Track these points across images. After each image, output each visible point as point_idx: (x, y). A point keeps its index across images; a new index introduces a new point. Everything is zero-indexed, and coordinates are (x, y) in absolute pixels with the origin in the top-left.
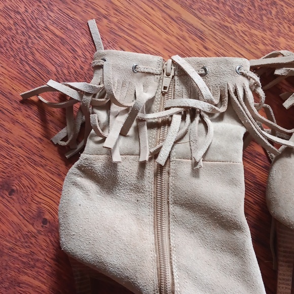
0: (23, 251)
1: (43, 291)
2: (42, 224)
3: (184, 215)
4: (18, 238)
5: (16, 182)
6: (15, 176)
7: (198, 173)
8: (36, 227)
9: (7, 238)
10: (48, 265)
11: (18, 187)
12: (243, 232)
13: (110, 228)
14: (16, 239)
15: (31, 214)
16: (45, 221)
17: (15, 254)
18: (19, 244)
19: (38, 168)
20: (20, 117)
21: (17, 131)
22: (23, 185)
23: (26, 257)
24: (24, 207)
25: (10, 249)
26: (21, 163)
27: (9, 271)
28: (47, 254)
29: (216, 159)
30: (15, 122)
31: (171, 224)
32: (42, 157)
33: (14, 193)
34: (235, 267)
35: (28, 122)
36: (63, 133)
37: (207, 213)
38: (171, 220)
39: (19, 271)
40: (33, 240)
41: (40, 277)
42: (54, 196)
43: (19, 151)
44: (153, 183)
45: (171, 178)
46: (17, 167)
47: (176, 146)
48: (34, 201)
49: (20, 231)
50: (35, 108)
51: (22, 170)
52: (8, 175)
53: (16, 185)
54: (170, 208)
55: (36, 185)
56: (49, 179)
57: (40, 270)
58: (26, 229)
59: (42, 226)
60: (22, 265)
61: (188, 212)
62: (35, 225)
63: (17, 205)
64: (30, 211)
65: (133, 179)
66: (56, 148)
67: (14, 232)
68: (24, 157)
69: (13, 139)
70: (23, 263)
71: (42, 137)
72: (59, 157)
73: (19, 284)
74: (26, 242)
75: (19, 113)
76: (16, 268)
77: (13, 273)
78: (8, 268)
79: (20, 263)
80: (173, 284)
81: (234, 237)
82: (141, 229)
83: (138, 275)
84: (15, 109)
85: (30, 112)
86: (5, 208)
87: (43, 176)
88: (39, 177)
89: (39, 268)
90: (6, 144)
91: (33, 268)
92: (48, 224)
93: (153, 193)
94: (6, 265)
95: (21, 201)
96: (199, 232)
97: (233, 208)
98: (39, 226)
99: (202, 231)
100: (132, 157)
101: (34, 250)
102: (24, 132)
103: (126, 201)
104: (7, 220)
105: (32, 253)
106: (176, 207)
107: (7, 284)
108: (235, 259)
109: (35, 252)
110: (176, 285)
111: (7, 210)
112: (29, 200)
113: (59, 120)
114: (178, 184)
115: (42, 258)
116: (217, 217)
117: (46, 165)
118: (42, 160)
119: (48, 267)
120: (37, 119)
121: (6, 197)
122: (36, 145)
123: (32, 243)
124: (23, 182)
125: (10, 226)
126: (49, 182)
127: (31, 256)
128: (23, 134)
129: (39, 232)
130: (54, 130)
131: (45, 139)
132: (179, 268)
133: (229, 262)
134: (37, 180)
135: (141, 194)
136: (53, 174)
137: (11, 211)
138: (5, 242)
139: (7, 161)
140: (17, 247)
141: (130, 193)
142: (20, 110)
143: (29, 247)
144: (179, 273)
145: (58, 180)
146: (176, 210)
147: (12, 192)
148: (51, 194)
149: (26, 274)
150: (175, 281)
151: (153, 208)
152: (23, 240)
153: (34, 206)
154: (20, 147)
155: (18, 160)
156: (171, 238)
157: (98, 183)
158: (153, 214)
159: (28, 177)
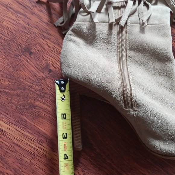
0: (37, 87)
1: (49, 111)
2: (48, 73)
3: (136, 55)
4: (34, 80)
5: (34, 48)
6: (33, 44)
7: (144, 31)
8: (45, 74)
9: (28, 80)
10: (52, 96)
11: (34, 51)
12: (172, 62)
13: (92, 61)
14: (33, 80)
15: (42, 66)
16: (50, 71)
17: (33, 89)
18: (35, 83)
19: (46, 40)
20: (36, 11)
21: (34, 19)
22: (38, 50)
23: (39, 91)
24: (38, 62)
25: (30, 86)
26: (36, 37)
27: (29, 99)
28: (51, 89)
29: (154, 23)
30: (33, 13)
31: (128, 61)
32: (49, 34)
33: (32, 54)
34: (167, 83)
35: (41, 14)
36: (61, 20)
37: (150, 53)
38: (128, 59)
39: (35, 99)
40: (43, 82)
41: (47, 103)
42: (55, 57)
43: (35, 30)
44: (117, 38)
45: (127, 35)
46: (34, 39)
47: (130, 18)
48: (44, 59)
49: (35, 76)
50: (45, 6)
51: (37, 41)
52: (29, 43)
53: (33, 50)
54: (127, 52)
55: (45, 50)
56: (52, 46)
57: (47, 99)
58: (39, 75)
59: (49, 74)
60: (36, 96)
61: (138, 54)
62: (44, 73)
63: (34, 61)
64: (41, 65)
65: (105, 36)
66: (57, 29)
67: (32, 76)
68: (38, 33)
69: (32, 23)
70: (37, 94)
71: (48, 23)
72: (58, 34)
73: (35, 107)
74: (39, 83)
75: (36, 9)
76: (33, 97)
77: (31, 100)
78: (28, 97)
79: (35, 95)
80: (131, 90)
81: (166, 66)
82: (110, 63)
83: (110, 85)
84: (33, 6)
85: (42, 8)
86: (27, 63)
87: (49, 45)
88: (47, 45)
89: (47, 98)
90: (27, 26)
91: (43, 97)
92: (52, 72)
93: (117, 44)
94: (27, 96)
95: (36, 59)
96: (145, 65)
97: (166, 48)
98: (47, 73)
99: (147, 64)
100: (105, 23)
101: (44, 87)
102: (38, 19)
103: (101, 49)
104: (28, 69)
105: (43, 89)
106: (131, 51)
107: (27, 107)
108: (167, 79)
109: (44, 88)
110: (133, 91)
111: (28, 64)
112: (41, 58)
113: (58, 13)
114: (132, 38)
115: (48, 92)
116: (156, 55)
117: (50, 39)
118: (49, 36)
119: (52, 97)
120: (46, 12)
121: (27, 56)
122: (45, 27)
123: (42, 83)
124: (37, 48)
125: (30, 73)
126: (53, 48)
127: (42, 91)
128: (38, 20)
129: (47, 77)
130: (55, 19)
131: (50, 24)
132: (134, 82)
133: (163, 81)
134: (46, 47)
135: (110, 45)
136: (55, 44)
137: (30, 64)
138: (27, 82)
139: (28, 36)
140: (33, 85)
141: (103, 44)
142: (36, 6)
143: (41, 85)
144: (134, 85)
145: (58, 47)
146: (131, 53)
147: (31, 53)
148: (54, 55)
149: (39, 101)
150: (132, 89)
151: (117, 53)
152: (37, 81)
153: (44, 62)
154: (36, 28)
155: (35, 35)
156: (128, 68)
157: (84, 39)
158: (117, 56)
159: (40, 45)
